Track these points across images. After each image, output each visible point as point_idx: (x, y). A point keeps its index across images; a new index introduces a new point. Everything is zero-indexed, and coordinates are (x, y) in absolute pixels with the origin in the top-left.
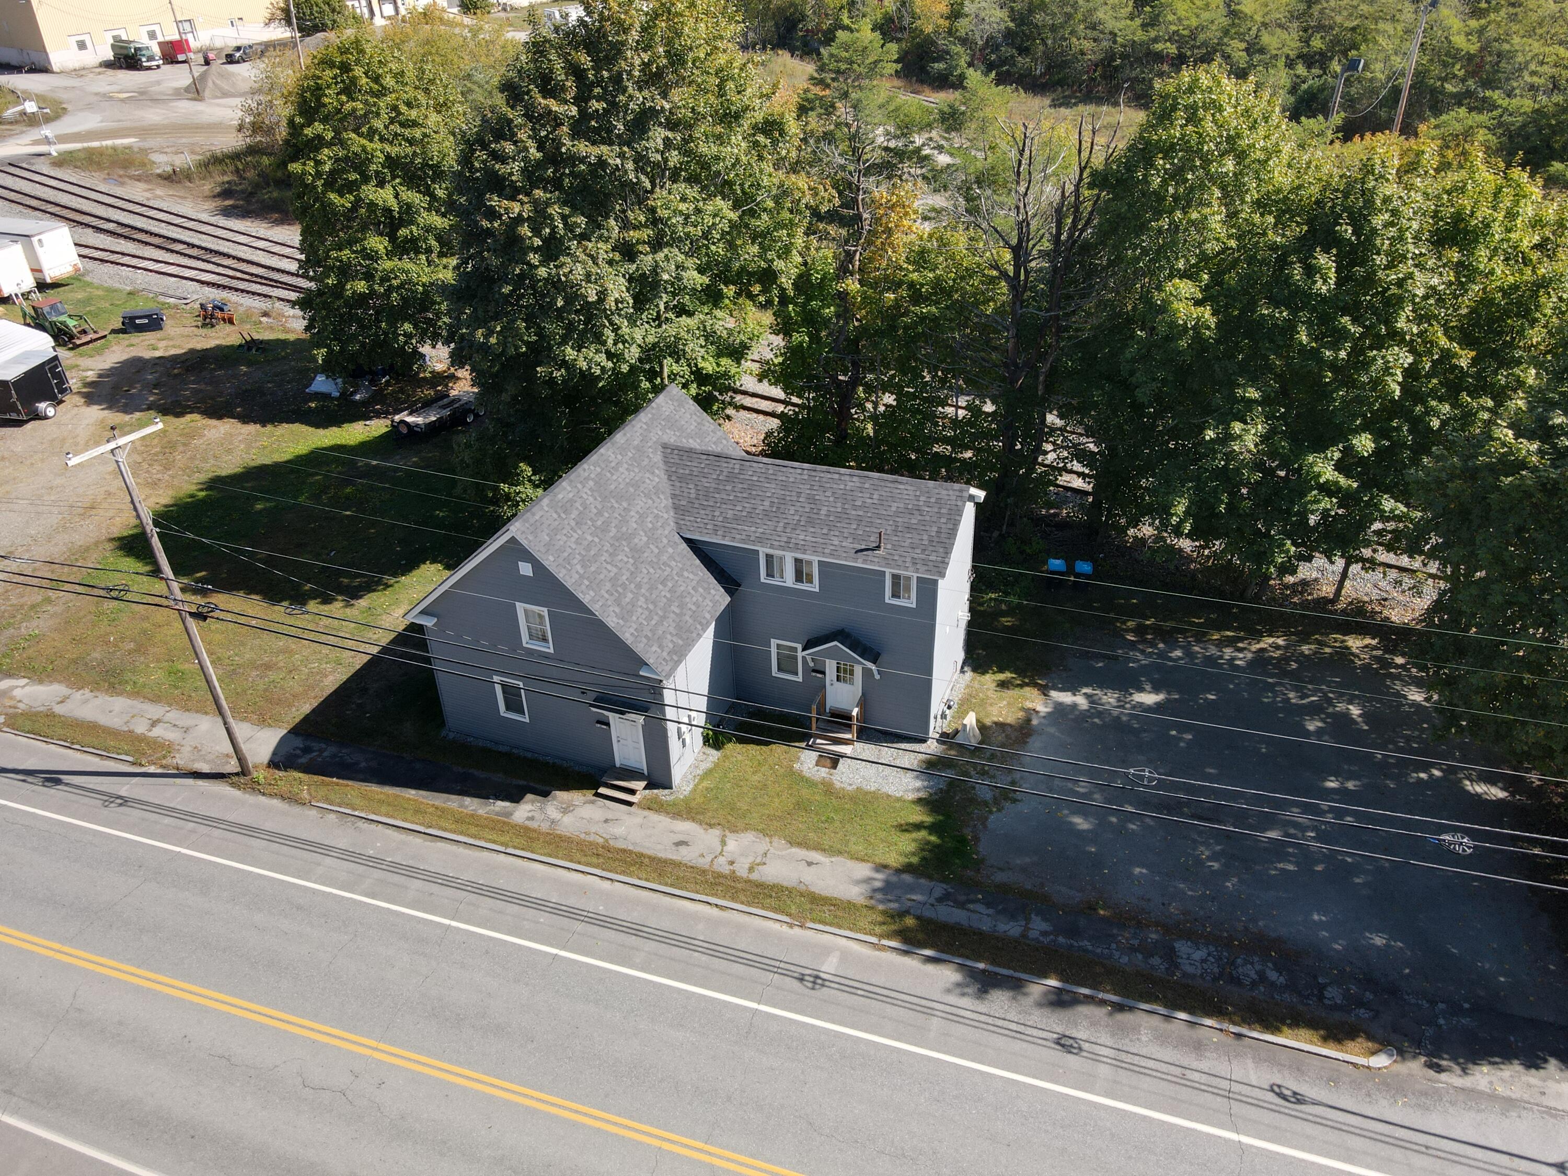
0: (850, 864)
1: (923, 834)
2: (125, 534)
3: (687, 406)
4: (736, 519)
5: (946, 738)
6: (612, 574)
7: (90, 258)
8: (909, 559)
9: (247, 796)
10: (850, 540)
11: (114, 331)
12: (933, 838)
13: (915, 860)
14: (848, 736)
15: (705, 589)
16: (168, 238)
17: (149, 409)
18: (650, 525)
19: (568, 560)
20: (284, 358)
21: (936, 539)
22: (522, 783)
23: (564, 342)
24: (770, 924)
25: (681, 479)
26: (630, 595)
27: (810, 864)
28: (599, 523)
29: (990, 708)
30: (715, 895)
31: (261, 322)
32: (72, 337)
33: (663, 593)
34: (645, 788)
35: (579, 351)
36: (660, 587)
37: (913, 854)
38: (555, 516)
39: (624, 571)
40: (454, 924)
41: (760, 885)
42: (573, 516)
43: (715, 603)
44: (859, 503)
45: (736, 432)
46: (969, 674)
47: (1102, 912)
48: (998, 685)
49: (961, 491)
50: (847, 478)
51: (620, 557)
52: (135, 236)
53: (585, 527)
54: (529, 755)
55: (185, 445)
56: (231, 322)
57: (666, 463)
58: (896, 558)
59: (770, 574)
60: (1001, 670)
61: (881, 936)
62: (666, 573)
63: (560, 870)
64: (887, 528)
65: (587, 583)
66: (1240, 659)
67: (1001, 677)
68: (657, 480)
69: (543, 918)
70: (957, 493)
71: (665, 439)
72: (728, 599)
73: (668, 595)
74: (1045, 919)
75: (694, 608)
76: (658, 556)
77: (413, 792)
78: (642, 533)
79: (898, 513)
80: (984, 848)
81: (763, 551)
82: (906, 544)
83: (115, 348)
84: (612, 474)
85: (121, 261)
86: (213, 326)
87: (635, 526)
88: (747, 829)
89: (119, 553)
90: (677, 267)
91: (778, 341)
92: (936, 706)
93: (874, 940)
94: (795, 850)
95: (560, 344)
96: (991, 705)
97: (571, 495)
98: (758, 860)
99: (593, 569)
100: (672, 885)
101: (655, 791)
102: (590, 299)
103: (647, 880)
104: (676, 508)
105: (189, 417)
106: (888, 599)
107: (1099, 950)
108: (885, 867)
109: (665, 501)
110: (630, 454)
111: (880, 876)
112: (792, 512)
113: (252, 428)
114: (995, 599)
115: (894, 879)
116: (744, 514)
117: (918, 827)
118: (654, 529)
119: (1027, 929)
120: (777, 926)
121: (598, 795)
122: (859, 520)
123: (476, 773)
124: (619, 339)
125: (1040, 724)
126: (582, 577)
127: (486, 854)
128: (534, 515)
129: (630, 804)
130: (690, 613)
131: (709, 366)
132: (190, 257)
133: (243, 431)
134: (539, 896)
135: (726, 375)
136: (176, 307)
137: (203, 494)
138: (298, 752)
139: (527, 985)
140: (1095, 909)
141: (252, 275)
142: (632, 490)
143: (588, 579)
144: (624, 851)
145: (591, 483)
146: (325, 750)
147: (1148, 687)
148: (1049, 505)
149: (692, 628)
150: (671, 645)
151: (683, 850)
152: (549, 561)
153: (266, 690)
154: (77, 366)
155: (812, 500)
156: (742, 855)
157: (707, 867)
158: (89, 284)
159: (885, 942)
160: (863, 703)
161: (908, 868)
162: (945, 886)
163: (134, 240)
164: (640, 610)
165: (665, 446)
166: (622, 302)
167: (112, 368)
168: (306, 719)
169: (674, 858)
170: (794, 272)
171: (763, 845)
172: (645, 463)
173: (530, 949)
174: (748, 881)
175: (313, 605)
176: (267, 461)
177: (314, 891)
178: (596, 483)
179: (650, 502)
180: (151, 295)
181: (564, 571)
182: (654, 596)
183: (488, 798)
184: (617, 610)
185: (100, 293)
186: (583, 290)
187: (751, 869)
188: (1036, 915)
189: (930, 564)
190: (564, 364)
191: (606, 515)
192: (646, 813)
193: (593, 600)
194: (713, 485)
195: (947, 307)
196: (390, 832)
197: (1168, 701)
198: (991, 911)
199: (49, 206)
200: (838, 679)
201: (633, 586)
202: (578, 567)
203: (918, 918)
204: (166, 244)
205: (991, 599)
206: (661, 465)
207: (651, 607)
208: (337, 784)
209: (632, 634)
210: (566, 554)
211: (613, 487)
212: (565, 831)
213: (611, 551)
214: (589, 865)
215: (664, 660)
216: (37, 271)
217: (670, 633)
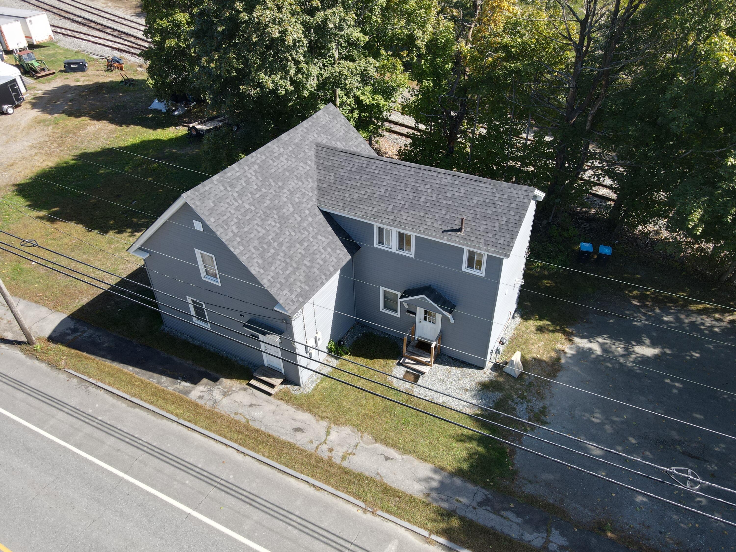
0: (417, 462)
1: (473, 445)
2: (23, 182)
3: (339, 119)
4: (360, 200)
5: (497, 367)
6: (261, 234)
7: (63, 34)
8: (482, 241)
9: (28, 359)
10: (440, 222)
11: (61, 71)
12: (480, 449)
13: (465, 466)
14: (428, 360)
15: (332, 249)
16: (105, 26)
17: (63, 113)
18: (297, 200)
19: (226, 222)
20: (144, 90)
21: (505, 227)
22: (203, 369)
23: (260, 69)
24: (349, 507)
25: (326, 169)
26: (272, 251)
27: (387, 458)
28: (257, 196)
29: (531, 347)
30: (314, 476)
31: (137, 70)
32: (36, 72)
33: (299, 251)
34: (282, 383)
35: (269, 76)
36: (298, 246)
37: (465, 460)
38: (222, 188)
39: (270, 232)
40: (127, 477)
41: (348, 472)
42: (237, 190)
43: (339, 260)
44: (449, 195)
45: (387, 146)
46: (518, 319)
47: (610, 534)
48: (537, 330)
49: (528, 191)
50: (443, 176)
51: (269, 222)
52: (89, 25)
53: (245, 198)
54: (212, 350)
55: (74, 133)
56: (122, 69)
57: (317, 157)
58: (473, 239)
59: (381, 242)
60: (540, 319)
61: (432, 532)
62: (304, 236)
63: (211, 441)
64: (468, 216)
65: (238, 239)
66: (718, 327)
67: (540, 323)
68: (308, 168)
69: (189, 480)
70: (525, 193)
71: (319, 140)
72: (350, 257)
73: (303, 252)
74: (563, 534)
75: (322, 263)
76: (299, 223)
77: (131, 368)
78: (290, 205)
79: (478, 205)
80: (518, 461)
81: (376, 225)
82: (481, 229)
83: (58, 80)
84: (274, 162)
85: (77, 36)
86: (112, 71)
87: (285, 200)
88: (346, 424)
89: (15, 194)
90: (340, 20)
91: (414, 85)
92: (493, 344)
93: (425, 533)
94: (378, 446)
95: (257, 71)
96: (532, 344)
97: (238, 174)
98: (350, 451)
99: (246, 230)
100: (285, 464)
101: (289, 386)
102: (273, 36)
103: (268, 457)
104: (319, 189)
105: (83, 118)
106: (464, 268)
108: (442, 469)
109: (312, 184)
110: (290, 149)
111: (437, 477)
112: (400, 198)
113: (114, 127)
114: (541, 267)
115: (448, 481)
116: (366, 197)
117: (470, 438)
118: (300, 203)
119: (548, 541)
120: (354, 510)
121: (249, 384)
122: (448, 207)
123: (174, 358)
124: (299, 71)
125: (567, 362)
126: (235, 235)
127: (165, 421)
128: (204, 186)
129: (269, 394)
130: (318, 266)
131: (367, 99)
132: (113, 35)
133: (108, 128)
134: (191, 461)
135: (378, 106)
136: (97, 60)
137: (74, 162)
138: (69, 331)
139: (161, 538)
140: (604, 531)
141: (140, 46)
142: (287, 174)
143: (240, 237)
144: (258, 431)
145: (256, 167)
146: (86, 331)
147: (648, 341)
148: (582, 205)
149: (318, 278)
150: (299, 290)
151: (299, 435)
152: (211, 222)
153: (65, 286)
154: (35, 88)
155: (415, 190)
156: (339, 445)
157: (313, 451)
158: (58, 47)
159: (434, 537)
160: (441, 338)
161: (459, 473)
162: (486, 492)
163: (88, 26)
164: (278, 262)
165: (318, 145)
166: (299, 42)
167: (53, 90)
168: (82, 310)
169: (291, 441)
170: (427, 38)
171: (355, 438)
172: (301, 156)
173: (172, 506)
174: (340, 468)
175: (111, 235)
176: (116, 146)
177: (43, 438)
178: (260, 167)
179: (300, 183)
180: (87, 54)
181: (221, 230)
182: (292, 252)
183: (177, 378)
184: (260, 261)
185: (61, 51)
186: (269, 29)
187: (344, 458)
188: (556, 529)
189: (499, 246)
190: (260, 85)
191: (264, 190)
192: (279, 402)
193: (241, 253)
194: (347, 175)
195: (529, 64)
196: (108, 397)
197: (664, 354)
198: (519, 520)
199: (54, 9)
200: (425, 319)
201: (276, 244)
202: (234, 228)
203: (462, 519)
204: (103, 28)
205: (538, 267)
206: (313, 158)
207: (288, 260)
208: (85, 357)
209: (269, 280)
210: (225, 218)
211: (273, 171)
212: (220, 409)
213: (263, 217)
214: (231, 439)
215: (292, 301)
216: (28, 37)
217: (300, 281)
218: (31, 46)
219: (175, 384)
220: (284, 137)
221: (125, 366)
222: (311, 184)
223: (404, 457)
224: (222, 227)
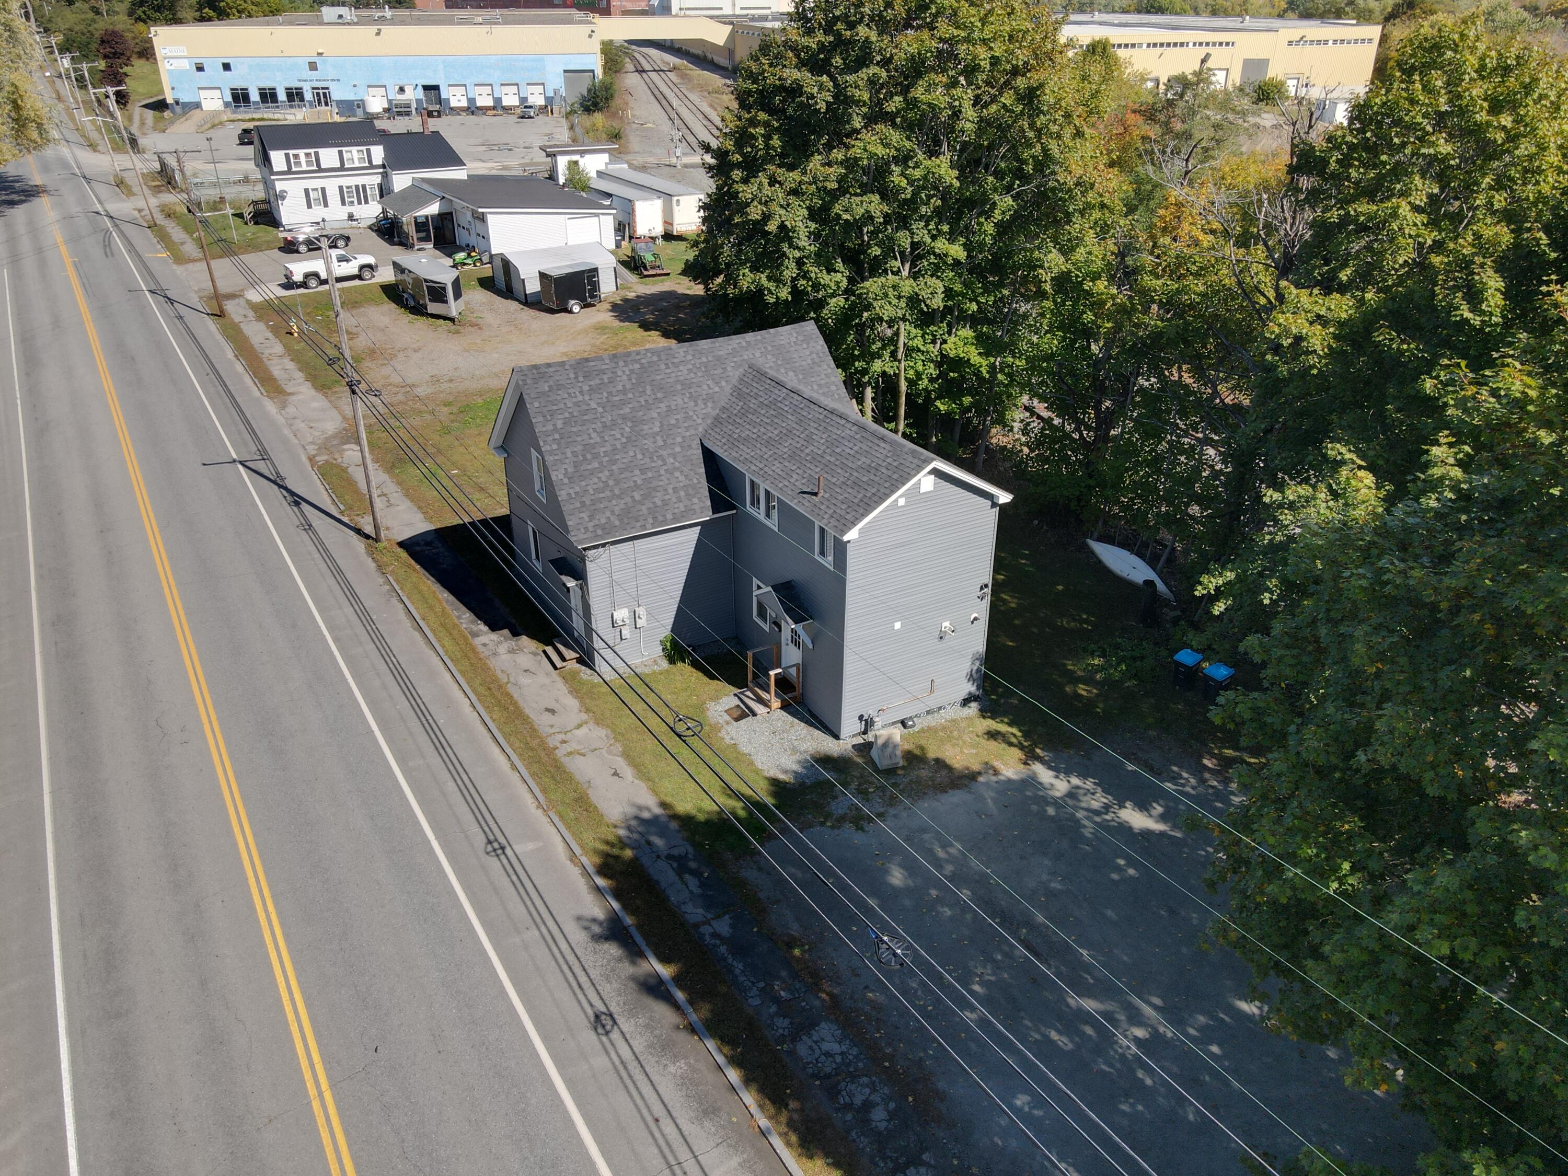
0: (646, 792)
1: (735, 804)
3: (812, 344)
4: (747, 439)
5: (867, 748)
6: (592, 441)
8: (830, 512)
9: (364, 554)
10: (804, 481)
11: (678, 273)
12: (741, 812)
13: (700, 817)
14: (768, 696)
15: (688, 495)
18: (673, 422)
19: (553, 413)
21: (866, 500)
22: (514, 621)
25: (739, 396)
26: (596, 465)
27: (615, 774)
28: (616, 398)
32: (645, 269)
33: (635, 478)
34: (575, 659)
36: (637, 472)
37: (708, 813)
38: (572, 375)
39: (607, 444)
41: (560, 767)
44: (839, 450)
46: (972, 711)
47: (796, 953)
48: (988, 733)
50: (850, 426)
51: (613, 432)
53: (596, 396)
57: (740, 380)
58: (823, 507)
59: (752, 503)
60: (1011, 724)
61: (585, 852)
62: (654, 465)
64: (839, 479)
65: (557, 436)
67: (1003, 728)
68: (717, 389)
71: (759, 363)
72: (710, 514)
73: (639, 482)
74: (733, 925)
76: (658, 448)
77: (445, 593)
78: (657, 424)
81: (748, 476)
82: (841, 498)
83: (666, 283)
84: (668, 368)
87: (655, 415)
93: (579, 852)
94: (619, 759)
97: (604, 367)
98: (583, 751)
99: (574, 429)
100: (504, 733)
101: (580, 666)
104: (716, 418)
106: (818, 555)
107: (742, 979)
108: (671, 808)
110: (704, 360)
111: (656, 811)
112: (787, 444)
115: (664, 819)
119: (707, 922)
120: (529, 800)
121: (544, 652)
122: (827, 465)
125: (984, 783)
126: (556, 429)
127: (430, 652)
129: (555, 668)
130: (651, 506)
138: (424, 543)
139: (331, 737)
140: (791, 948)
142: (679, 387)
143: (561, 434)
144: (508, 695)
145: (637, 366)
146: (439, 548)
147: (1157, 811)
149: (641, 518)
150: (603, 521)
151: (547, 718)
154: (631, 288)
155: (809, 438)
156: (579, 741)
157: (544, 735)
159: (583, 858)
160: (803, 675)
161: (686, 820)
162: (691, 850)
164: (596, 480)
165: (753, 368)
167: (650, 294)
169: (532, 717)
171: (603, 743)
172: (716, 372)
174: (556, 760)
177: (313, 622)
179: (692, 404)
181: (541, 419)
182: (623, 476)
184: (571, 470)
187: (570, 754)
188: (731, 918)
191: (631, 395)
192: (559, 679)
194: (755, 407)
196: (401, 611)
198: (697, 890)
200: (792, 640)
201: (606, 459)
202: (560, 422)
203: (638, 855)
206: (734, 380)
207: (611, 483)
208: (414, 568)
209: (569, 494)
210: (555, 408)
211: (659, 377)
212: (493, 663)
213: (608, 424)
214: (474, 691)
215: (586, 528)
216: (668, 223)
217: (613, 512)
218: (668, 236)
219: (472, 622)
220: (704, 344)
221: (441, 588)
222: (709, 410)
223: (636, 781)
224: (544, 416)
